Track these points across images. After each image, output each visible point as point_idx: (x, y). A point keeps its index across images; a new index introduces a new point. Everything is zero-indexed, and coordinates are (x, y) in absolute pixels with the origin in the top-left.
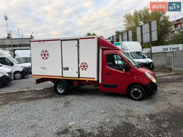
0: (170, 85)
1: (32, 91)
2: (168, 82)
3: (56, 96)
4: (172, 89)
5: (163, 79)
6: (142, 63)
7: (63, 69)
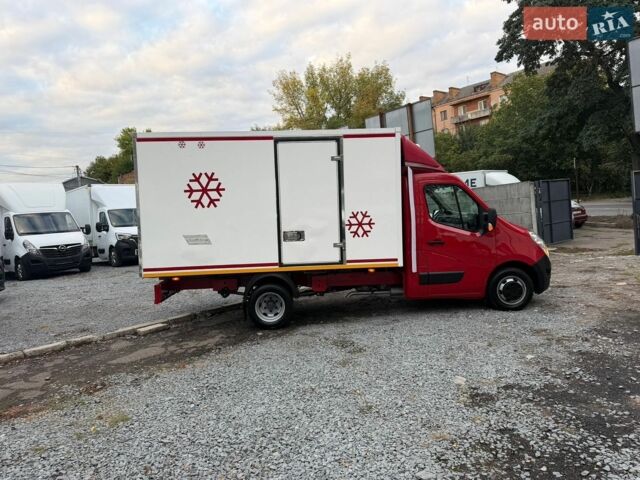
7: (282, 237)
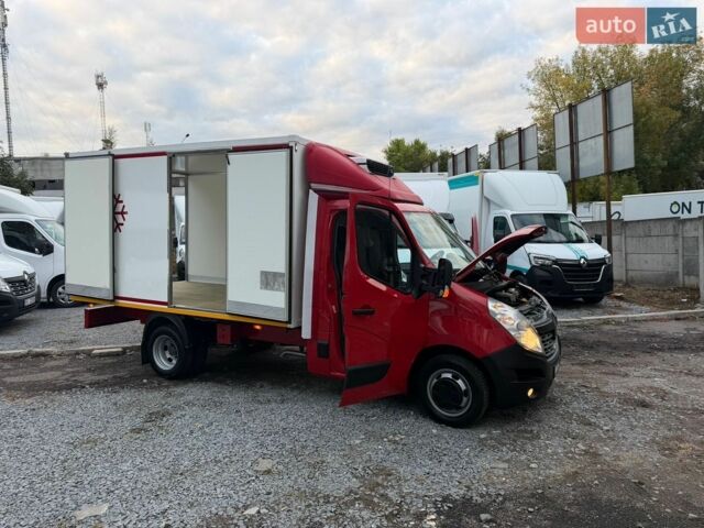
0: (657, 361)
1: (78, 353)
2: (651, 350)
3: (145, 381)
4: (648, 382)
5: (638, 334)
6: (556, 262)
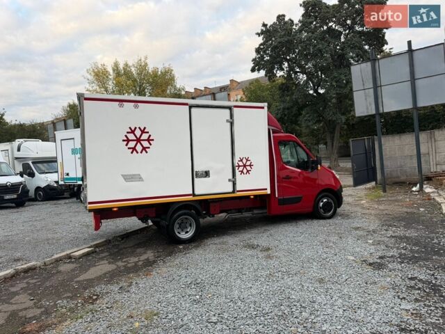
7: (195, 175)
